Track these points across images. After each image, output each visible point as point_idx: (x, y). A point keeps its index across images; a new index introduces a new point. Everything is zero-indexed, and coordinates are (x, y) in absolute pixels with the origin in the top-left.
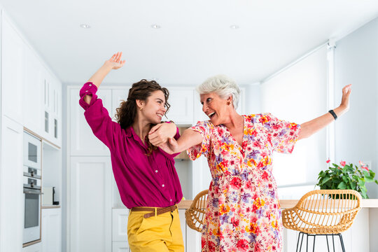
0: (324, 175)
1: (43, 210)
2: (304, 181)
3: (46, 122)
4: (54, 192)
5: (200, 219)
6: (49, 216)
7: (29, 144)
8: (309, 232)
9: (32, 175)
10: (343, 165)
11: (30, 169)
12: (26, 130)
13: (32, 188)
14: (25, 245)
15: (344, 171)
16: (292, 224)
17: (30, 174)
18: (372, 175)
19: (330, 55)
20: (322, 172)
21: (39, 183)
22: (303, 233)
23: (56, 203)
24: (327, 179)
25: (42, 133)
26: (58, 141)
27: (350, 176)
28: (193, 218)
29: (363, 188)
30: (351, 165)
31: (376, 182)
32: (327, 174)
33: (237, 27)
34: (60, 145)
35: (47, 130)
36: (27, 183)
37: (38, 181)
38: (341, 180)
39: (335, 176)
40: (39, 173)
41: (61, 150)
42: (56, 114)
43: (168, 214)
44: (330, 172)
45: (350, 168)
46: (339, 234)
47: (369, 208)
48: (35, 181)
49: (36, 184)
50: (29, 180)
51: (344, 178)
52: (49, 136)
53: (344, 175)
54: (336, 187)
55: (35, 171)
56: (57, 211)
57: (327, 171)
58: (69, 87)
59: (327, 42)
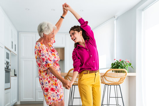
0: (113, 65)
1: (11, 77)
2: (105, 67)
3: (12, 45)
4: (15, 71)
5: (70, 79)
6: (13, 79)
7: (7, 53)
8: (109, 84)
9: (8, 64)
10: (120, 61)
11: (7, 62)
12: (6, 48)
13: (7, 69)
14: (6, 89)
15: (121, 63)
16: (103, 81)
17: (7, 64)
18: (130, 64)
19: (115, 22)
20: (113, 63)
21: (10, 67)
22: (106, 84)
23: (15, 75)
24: (115, 66)
25: (11, 49)
26: (16, 53)
27: (123, 65)
28: (68, 79)
29: (127, 69)
30: (123, 61)
31: (132, 67)
32: (115, 64)
33: (82, 11)
34: (17, 54)
35: (12, 48)
36: (6, 67)
37: (10, 66)
38: (119, 66)
39: (117, 64)
40: (10, 64)
41: (17, 56)
42: (15, 43)
43: (94, 73)
44: (115, 63)
45: (123, 62)
46: (119, 85)
47: (129, 76)
48: (9, 66)
49: (9, 67)
50: (7, 66)
51: (121, 65)
52: (13, 50)
53: (120, 64)
54: (118, 68)
55: (9, 63)
56: (16, 78)
57: (114, 63)
58: (20, 33)
59: (114, 17)
